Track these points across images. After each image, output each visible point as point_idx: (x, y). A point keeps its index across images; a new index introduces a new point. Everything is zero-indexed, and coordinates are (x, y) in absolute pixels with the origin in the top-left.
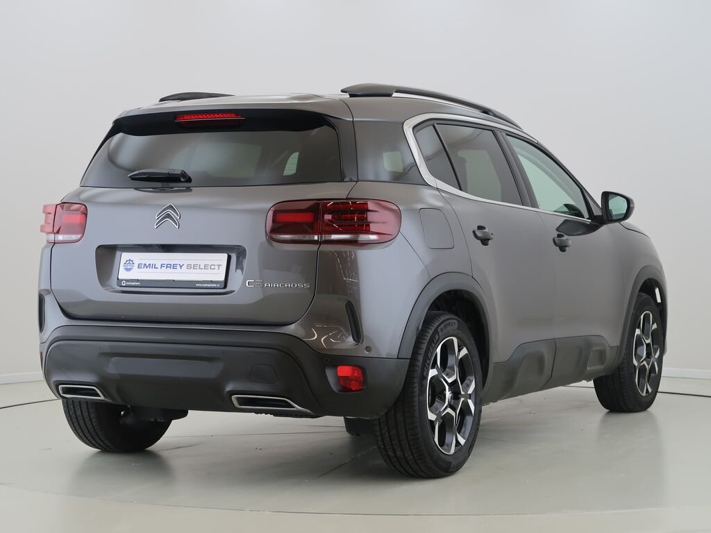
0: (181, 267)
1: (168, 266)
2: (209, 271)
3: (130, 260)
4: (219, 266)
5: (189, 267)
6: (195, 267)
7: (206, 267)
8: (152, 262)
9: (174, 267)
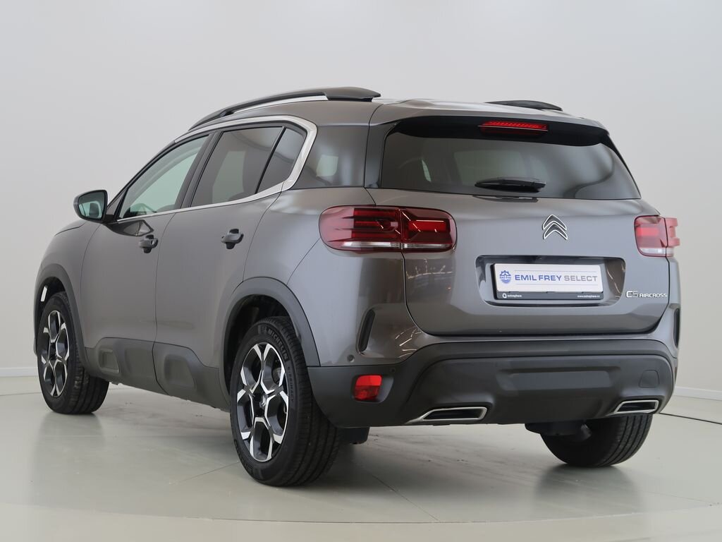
0: (559, 278)
1: (546, 278)
2: (587, 282)
3: (505, 271)
4: (595, 277)
5: (567, 278)
6: (572, 278)
7: (583, 278)
8: (529, 274)
9: (552, 278)
